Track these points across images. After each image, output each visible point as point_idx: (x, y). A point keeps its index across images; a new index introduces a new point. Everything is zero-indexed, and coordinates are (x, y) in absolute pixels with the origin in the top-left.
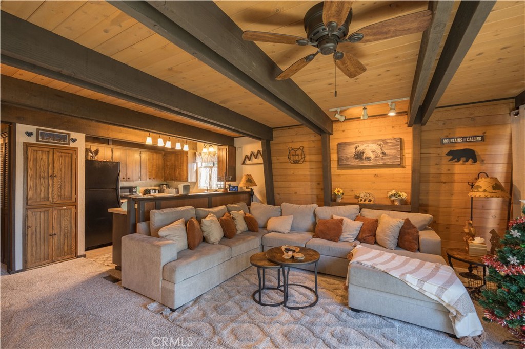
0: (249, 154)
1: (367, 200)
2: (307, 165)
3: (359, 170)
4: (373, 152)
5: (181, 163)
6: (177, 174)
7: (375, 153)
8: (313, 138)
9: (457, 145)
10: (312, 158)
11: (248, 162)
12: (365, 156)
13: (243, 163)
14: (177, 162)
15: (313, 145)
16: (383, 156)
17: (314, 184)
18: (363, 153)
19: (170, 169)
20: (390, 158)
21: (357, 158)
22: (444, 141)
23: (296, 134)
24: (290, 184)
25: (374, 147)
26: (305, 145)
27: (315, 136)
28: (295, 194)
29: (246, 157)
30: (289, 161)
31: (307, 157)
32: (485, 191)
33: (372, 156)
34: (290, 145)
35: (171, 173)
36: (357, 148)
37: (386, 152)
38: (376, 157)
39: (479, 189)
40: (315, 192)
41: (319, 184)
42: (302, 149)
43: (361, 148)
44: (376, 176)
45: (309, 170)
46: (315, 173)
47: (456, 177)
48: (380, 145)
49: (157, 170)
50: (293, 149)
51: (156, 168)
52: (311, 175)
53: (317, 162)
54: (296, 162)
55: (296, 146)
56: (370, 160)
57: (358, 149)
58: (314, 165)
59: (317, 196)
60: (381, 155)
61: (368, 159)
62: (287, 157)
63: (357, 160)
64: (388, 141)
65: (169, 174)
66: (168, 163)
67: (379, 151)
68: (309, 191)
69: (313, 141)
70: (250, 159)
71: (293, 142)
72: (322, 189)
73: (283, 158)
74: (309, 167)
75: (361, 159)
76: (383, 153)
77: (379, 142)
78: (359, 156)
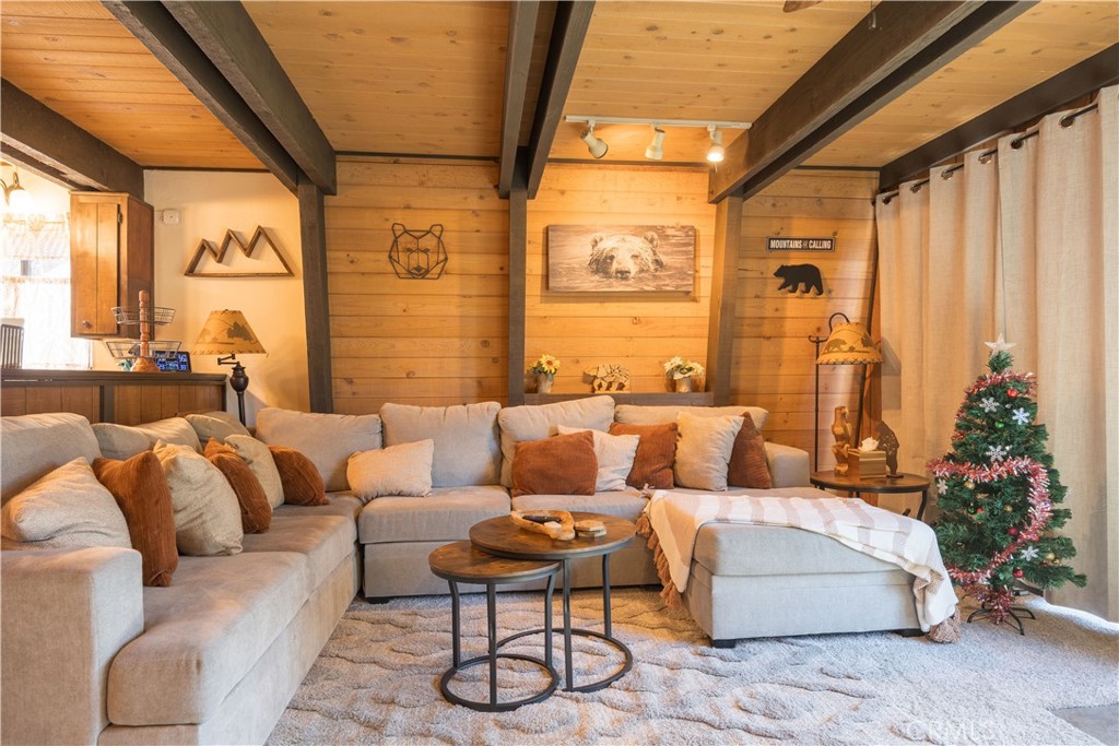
0: (217, 239)
1: (615, 386)
2: (450, 285)
3: (597, 304)
4: (635, 257)
7: (639, 261)
8: (474, 202)
9: (793, 254)
10: (470, 264)
11: (209, 264)
12: (615, 266)
13: (191, 272)
15: (473, 223)
16: (656, 270)
17: (472, 346)
18: (612, 258)
20: (670, 276)
21: (596, 272)
22: (773, 244)
23: (422, 184)
24: (393, 346)
25: (638, 244)
26: (450, 221)
27: (481, 197)
28: (409, 377)
29: (204, 247)
30: (390, 268)
31: (455, 262)
32: (852, 349)
33: (632, 267)
34: (399, 217)
36: (596, 242)
37: (664, 259)
38: (642, 271)
39: (842, 346)
40: (473, 370)
41: (485, 343)
42: (436, 233)
43: (607, 245)
44: (636, 320)
45: (457, 300)
46: (474, 312)
47: (789, 326)
48: (651, 241)
50: (406, 231)
52: (463, 317)
53: (484, 276)
54: (420, 273)
55: (420, 222)
56: (626, 279)
57: (601, 246)
58: (475, 287)
59: (479, 382)
60: (652, 267)
61: (623, 274)
62: (385, 256)
64: (670, 232)
67: (648, 257)
68: (453, 367)
69: (474, 211)
70: (220, 256)
71: (408, 207)
72: (495, 360)
73: (370, 259)
74: (459, 292)
75: (607, 274)
76: (657, 262)
77: (650, 234)
78: (602, 265)
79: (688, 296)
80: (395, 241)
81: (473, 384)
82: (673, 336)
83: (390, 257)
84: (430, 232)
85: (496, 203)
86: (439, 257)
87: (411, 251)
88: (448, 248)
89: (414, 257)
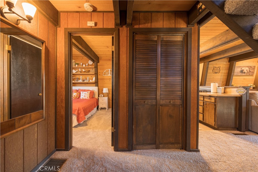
2: (220, 74)
8: (225, 63)
10: (223, 71)
12: (244, 71)
15: (224, 66)
21: (241, 72)
25: (247, 68)
26: (221, 66)
30: (212, 72)
31: (221, 71)
33: (246, 72)
34: (215, 66)
36: (241, 68)
41: (223, 82)
42: (219, 68)
44: (244, 79)
48: (249, 68)
52: (221, 79)
53: (224, 73)
54: (216, 73)
55: (217, 66)
57: (242, 69)
58: (223, 74)
63: (241, 73)
64: (252, 67)
67: (248, 70)
69: (225, 65)
71: (216, 64)
72: (224, 84)
73: (210, 71)
74: (220, 75)
75: (242, 73)
76: (250, 71)
78: (242, 71)
80: (214, 69)
82: (249, 81)
83: (213, 71)
84: (218, 67)
85: (228, 63)
86: (219, 71)
87: (216, 70)
88: (221, 69)
89: (216, 71)
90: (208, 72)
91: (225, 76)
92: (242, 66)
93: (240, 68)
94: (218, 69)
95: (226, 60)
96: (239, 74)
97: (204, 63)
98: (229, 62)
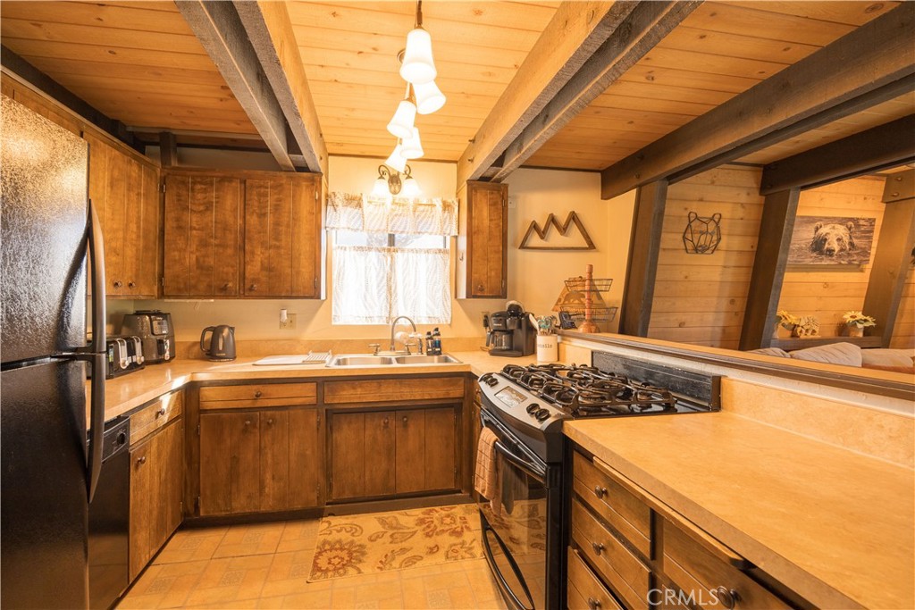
0: (542, 221)
1: (810, 332)
2: (718, 259)
3: (805, 273)
4: (839, 240)
5: (277, 224)
6: (253, 269)
7: (841, 242)
8: (744, 198)
12: (826, 246)
13: (522, 245)
14: (253, 220)
15: (740, 213)
16: (850, 249)
17: (724, 304)
18: (826, 240)
19: (204, 244)
20: (858, 254)
21: (814, 250)
23: (713, 183)
24: (674, 304)
25: (841, 231)
26: (726, 211)
27: (748, 194)
28: (680, 326)
30: (683, 245)
31: (723, 244)
33: (836, 247)
34: (695, 208)
35: (211, 261)
36: (817, 229)
37: (855, 241)
38: (842, 250)
40: (722, 321)
41: (732, 302)
42: (716, 220)
43: (823, 231)
44: (826, 285)
45: (720, 269)
46: (729, 278)
48: (850, 229)
49: (141, 243)
50: (697, 218)
51: (138, 237)
53: (740, 252)
55: (706, 211)
56: (831, 255)
57: (820, 231)
58: (733, 260)
59: (724, 329)
60: (848, 248)
61: (830, 252)
62: (681, 236)
63: (814, 254)
64: (861, 222)
65: (200, 266)
66: (193, 220)
67: (846, 239)
68: (710, 318)
69: (742, 204)
70: (543, 235)
72: (736, 314)
73: (670, 239)
74: (721, 263)
75: (821, 253)
76: (851, 244)
77: (850, 223)
78: (819, 246)
79: (859, 268)
80: (689, 225)
81: (718, 330)
82: (845, 297)
83: (684, 238)
84: (712, 219)
85: (757, 198)
86: (715, 238)
87: (702, 233)
88: (722, 231)
89: (703, 237)
90: (662, 246)
91: (743, 270)
92: (821, 219)
93: (812, 228)
94: (712, 227)
95: (750, 180)
96: (808, 261)
97: (640, 187)
98: (761, 194)
